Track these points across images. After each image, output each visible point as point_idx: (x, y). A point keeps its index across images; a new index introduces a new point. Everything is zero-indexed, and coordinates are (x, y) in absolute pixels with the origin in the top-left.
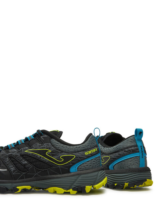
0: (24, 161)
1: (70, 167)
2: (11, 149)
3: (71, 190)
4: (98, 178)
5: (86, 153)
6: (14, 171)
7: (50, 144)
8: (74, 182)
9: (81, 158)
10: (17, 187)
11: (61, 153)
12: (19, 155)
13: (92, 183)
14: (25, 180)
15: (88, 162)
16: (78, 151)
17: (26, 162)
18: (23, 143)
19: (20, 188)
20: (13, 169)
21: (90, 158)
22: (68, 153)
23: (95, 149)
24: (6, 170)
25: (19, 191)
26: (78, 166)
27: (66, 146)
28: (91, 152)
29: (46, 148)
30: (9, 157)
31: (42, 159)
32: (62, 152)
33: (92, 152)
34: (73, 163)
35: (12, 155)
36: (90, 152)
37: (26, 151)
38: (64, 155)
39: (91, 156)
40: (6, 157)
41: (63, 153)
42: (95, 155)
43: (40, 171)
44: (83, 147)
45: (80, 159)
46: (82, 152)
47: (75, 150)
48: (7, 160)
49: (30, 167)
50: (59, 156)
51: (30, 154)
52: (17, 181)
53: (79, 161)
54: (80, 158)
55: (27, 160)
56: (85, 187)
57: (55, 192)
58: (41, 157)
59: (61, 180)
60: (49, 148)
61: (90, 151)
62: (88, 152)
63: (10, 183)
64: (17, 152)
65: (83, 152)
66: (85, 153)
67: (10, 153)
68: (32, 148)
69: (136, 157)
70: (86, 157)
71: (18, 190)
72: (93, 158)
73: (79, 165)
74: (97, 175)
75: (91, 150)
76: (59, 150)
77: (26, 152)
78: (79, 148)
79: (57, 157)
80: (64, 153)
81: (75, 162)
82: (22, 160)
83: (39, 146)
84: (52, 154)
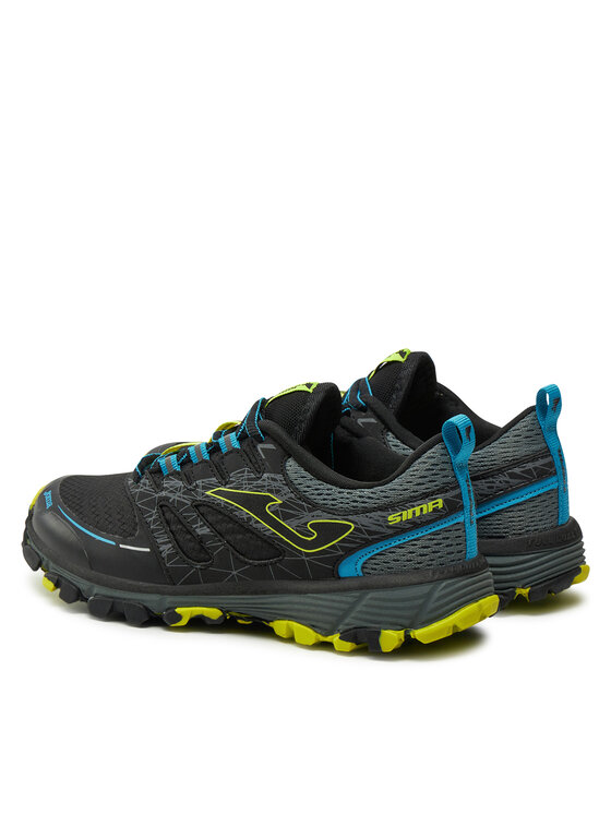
0: (201, 526)
1: (337, 561)
2: (168, 476)
3: (335, 639)
4: (431, 605)
5: (394, 519)
6: (170, 557)
7: (279, 477)
8: (346, 613)
9: (376, 533)
10: (178, 610)
11: (310, 511)
12: (189, 503)
13: (406, 622)
14: (203, 586)
15: (399, 547)
16: (366, 511)
17: (205, 531)
18: (204, 461)
19: (187, 612)
20: (166, 549)
21: (409, 534)
22: (332, 511)
23: (430, 504)
24: (148, 550)
25: (184, 622)
26: (364, 559)
27: (330, 486)
28: (414, 514)
29: (269, 491)
30: (161, 506)
31: (254, 526)
32: (314, 506)
33: (418, 514)
34: (349, 550)
35: (167, 499)
36: (407, 515)
37: (208, 493)
38: (318, 517)
39: (410, 529)
40: (151, 504)
41: (315, 513)
42: (429, 522)
43: (246, 563)
44: (384, 494)
45: (370, 538)
46: (379, 513)
47: (355, 504)
48: (151, 516)
49: (218, 547)
50: (303, 521)
51: (219, 505)
52: (178, 587)
53: (367, 543)
54: (370, 533)
55: (211, 525)
56: (379, 633)
57: (291, 640)
58: (250, 518)
59: (308, 601)
60: (277, 492)
61: (410, 511)
62: (401, 515)
63: (158, 592)
64: (184, 493)
65: (384, 514)
66: (390, 518)
67: (164, 493)
68: (227, 483)
69: (547, 493)
70: (390, 532)
71: (179, 617)
72: (420, 535)
73: (369, 556)
74: (429, 595)
75: (413, 506)
76: (307, 500)
77: (208, 496)
78: (369, 498)
79: (296, 522)
80: (319, 512)
81: (353, 546)
82: (195, 522)
83: (248, 479)
84: (286, 511)
